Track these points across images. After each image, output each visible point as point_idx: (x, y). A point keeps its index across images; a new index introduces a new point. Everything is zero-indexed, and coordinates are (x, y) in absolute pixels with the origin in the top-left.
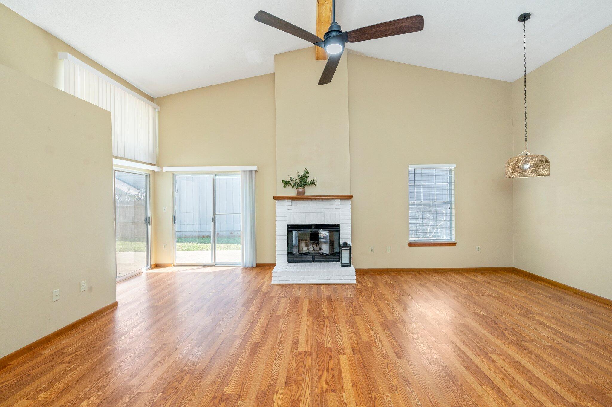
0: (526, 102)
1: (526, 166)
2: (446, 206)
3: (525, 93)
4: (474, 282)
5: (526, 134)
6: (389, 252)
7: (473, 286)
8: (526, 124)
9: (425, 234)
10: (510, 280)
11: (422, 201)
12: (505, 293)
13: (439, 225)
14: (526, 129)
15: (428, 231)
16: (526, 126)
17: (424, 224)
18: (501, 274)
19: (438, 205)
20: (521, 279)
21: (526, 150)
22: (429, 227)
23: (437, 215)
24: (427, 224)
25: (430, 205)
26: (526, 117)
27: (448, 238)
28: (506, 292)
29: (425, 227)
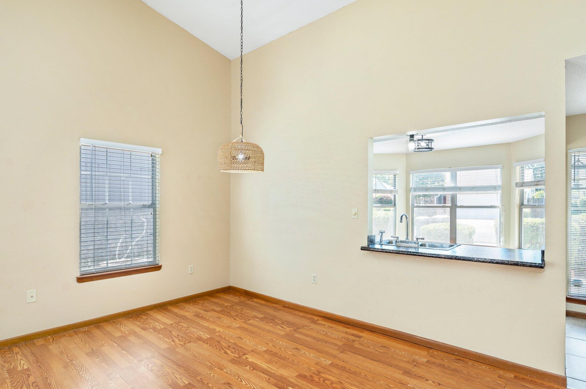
0: (242, 74)
1: (241, 157)
2: (147, 210)
3: (242, 61)
4: (183, 321)
5: (241, 115)
6: (34, 300)
7: (179, 327)
8: (241, 102)
9: (112, 257)
10: (226, 304)
11: (107, 202)
12: (218, 329)
13: (137, 240)
14: (241, 108)
15: (117, 253)
16: (241, 105)
17: (110, 242)
18: (217, 297)
19: (134, 209)
20: (237, 301)
21: (241, 136)
22: (119, 245)
23: (133, 225)
24: (115, 241)
25: (120, 209)
26: (241, 92)
27: (150, 260)
28: (220, 326)
29: (112, 246)
